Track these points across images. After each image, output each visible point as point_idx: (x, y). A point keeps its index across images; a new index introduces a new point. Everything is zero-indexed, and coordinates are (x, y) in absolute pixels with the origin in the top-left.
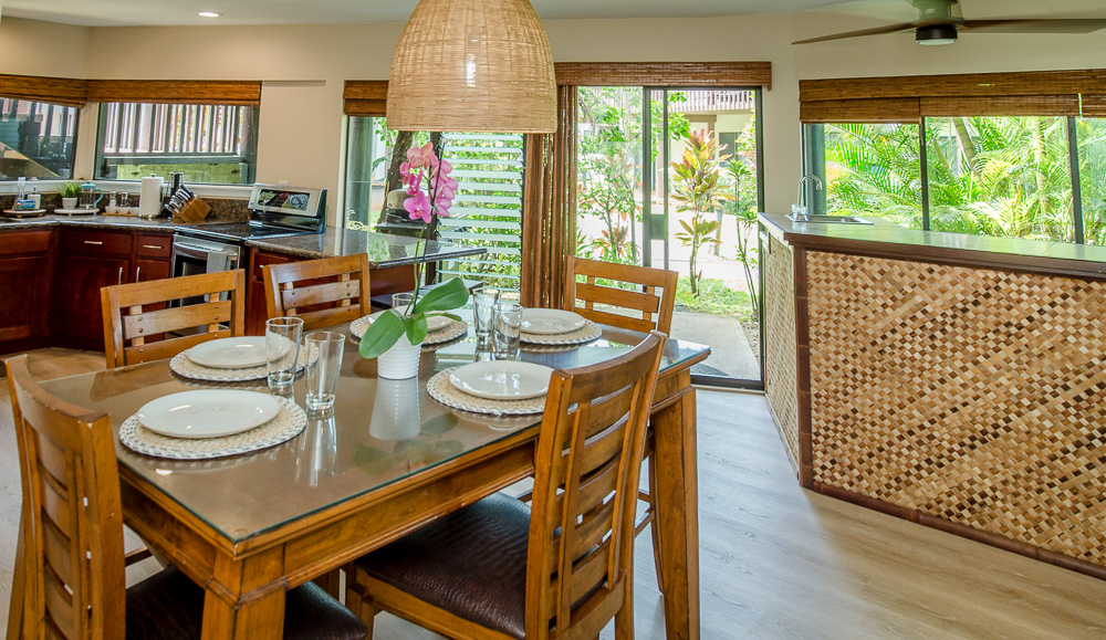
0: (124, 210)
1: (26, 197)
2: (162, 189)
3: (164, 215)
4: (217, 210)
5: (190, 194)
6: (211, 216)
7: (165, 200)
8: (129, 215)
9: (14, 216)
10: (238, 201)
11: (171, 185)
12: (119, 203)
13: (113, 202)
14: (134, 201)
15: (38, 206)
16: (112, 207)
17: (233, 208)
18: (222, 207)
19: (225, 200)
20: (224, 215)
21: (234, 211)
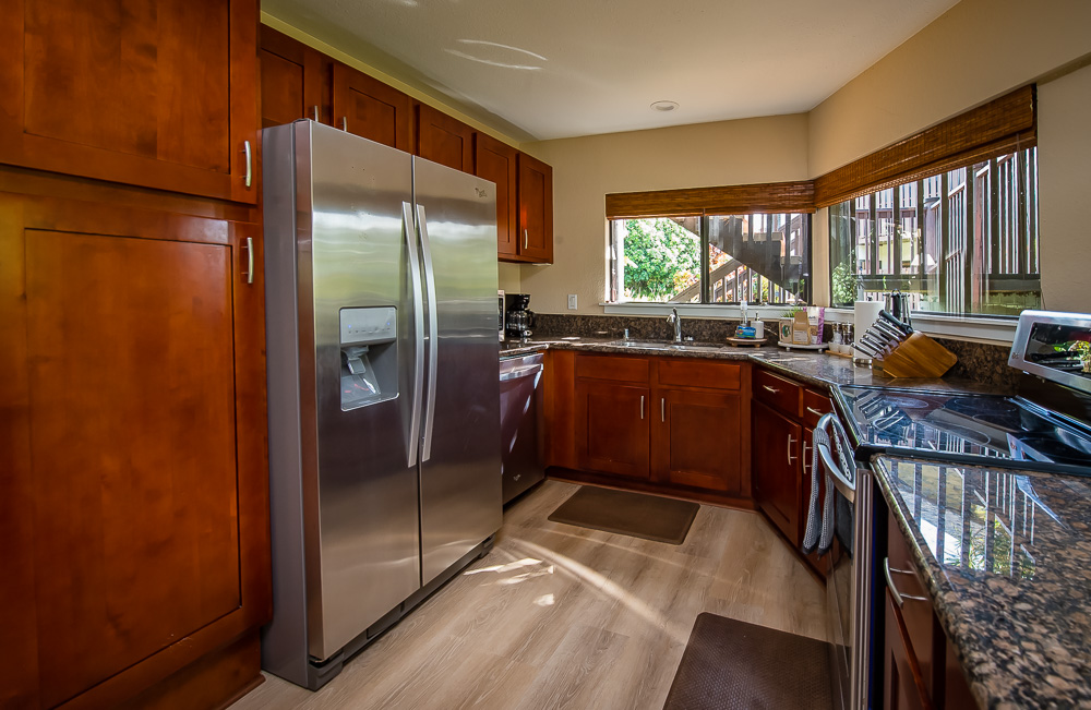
0: (847, 349)
1: (749, 324)
5: (902, 328)
9: (731, 344)
12: (842, 337)
15: (759, 335)
16: (836, 343)
18: (977, 358)
19: (981, 345)
20: (981, 376)
21: (999, 369)
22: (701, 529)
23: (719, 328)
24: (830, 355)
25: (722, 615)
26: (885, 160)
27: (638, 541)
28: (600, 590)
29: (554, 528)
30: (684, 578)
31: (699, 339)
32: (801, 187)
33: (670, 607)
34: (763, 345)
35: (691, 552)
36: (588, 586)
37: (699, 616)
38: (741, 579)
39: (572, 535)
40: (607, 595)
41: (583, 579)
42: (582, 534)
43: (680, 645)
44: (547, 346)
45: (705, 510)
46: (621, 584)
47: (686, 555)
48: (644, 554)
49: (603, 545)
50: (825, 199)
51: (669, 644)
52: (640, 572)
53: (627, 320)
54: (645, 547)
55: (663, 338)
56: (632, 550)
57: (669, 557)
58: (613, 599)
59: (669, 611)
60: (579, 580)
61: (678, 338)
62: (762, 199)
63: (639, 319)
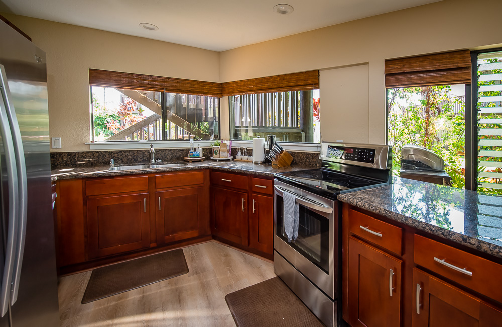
0: (245, 158)
1: (195, 150)
2: (264, 145)
3: (266, 162)
4: (297, 159)
5: (281, 149)
6: (293, 164)
7: (266, 153)
8: (247, 161)
9: (188, 161)
10: (310, 154)
11: (269, 143)
12: (242, 153)
13: (239, 153)
14: (249, 152)
15: (201, 155)
16: (239, 156)
17: (307, 158)
18: (300, 157)
19: (302, 153)
20: (302, 163)
21: (308, 160)
22: (192, 259)
23: (177, 153)
24: (236, 161)
25: (234, 291)
26: (261, 82)
27: (163, 283)
28: (164, 320)
29: (93, 306)
30: (205, 287)
31: (165, 160)
32: (216, 86)
33: (209, 303)
34: (204, 160)
35: (196, 272)
36: (154, 324)
37: (225, 298)
38: (228, 272)
39: (114, 303)
40: (170, 320)
41: (147, 321)
42: (120, 299)
43: (228, 316)
44: (56, 178)
45: (187, 250)
46: (174, 309)
47: (196, 276)
48: (173, 287)
49: (143, 297)
50: (229, 93)
51: (224, 319)
52: (179, 297)
53: (111, 153)
54: (170, 283)
55: (140, 162)
56: (164, 289)
57: (187, 281)
58: (176, 319)
59: (210, 305)
60: (145, 324)
61: (153, 161)
62: (198, 88)
63: (121, 151)
